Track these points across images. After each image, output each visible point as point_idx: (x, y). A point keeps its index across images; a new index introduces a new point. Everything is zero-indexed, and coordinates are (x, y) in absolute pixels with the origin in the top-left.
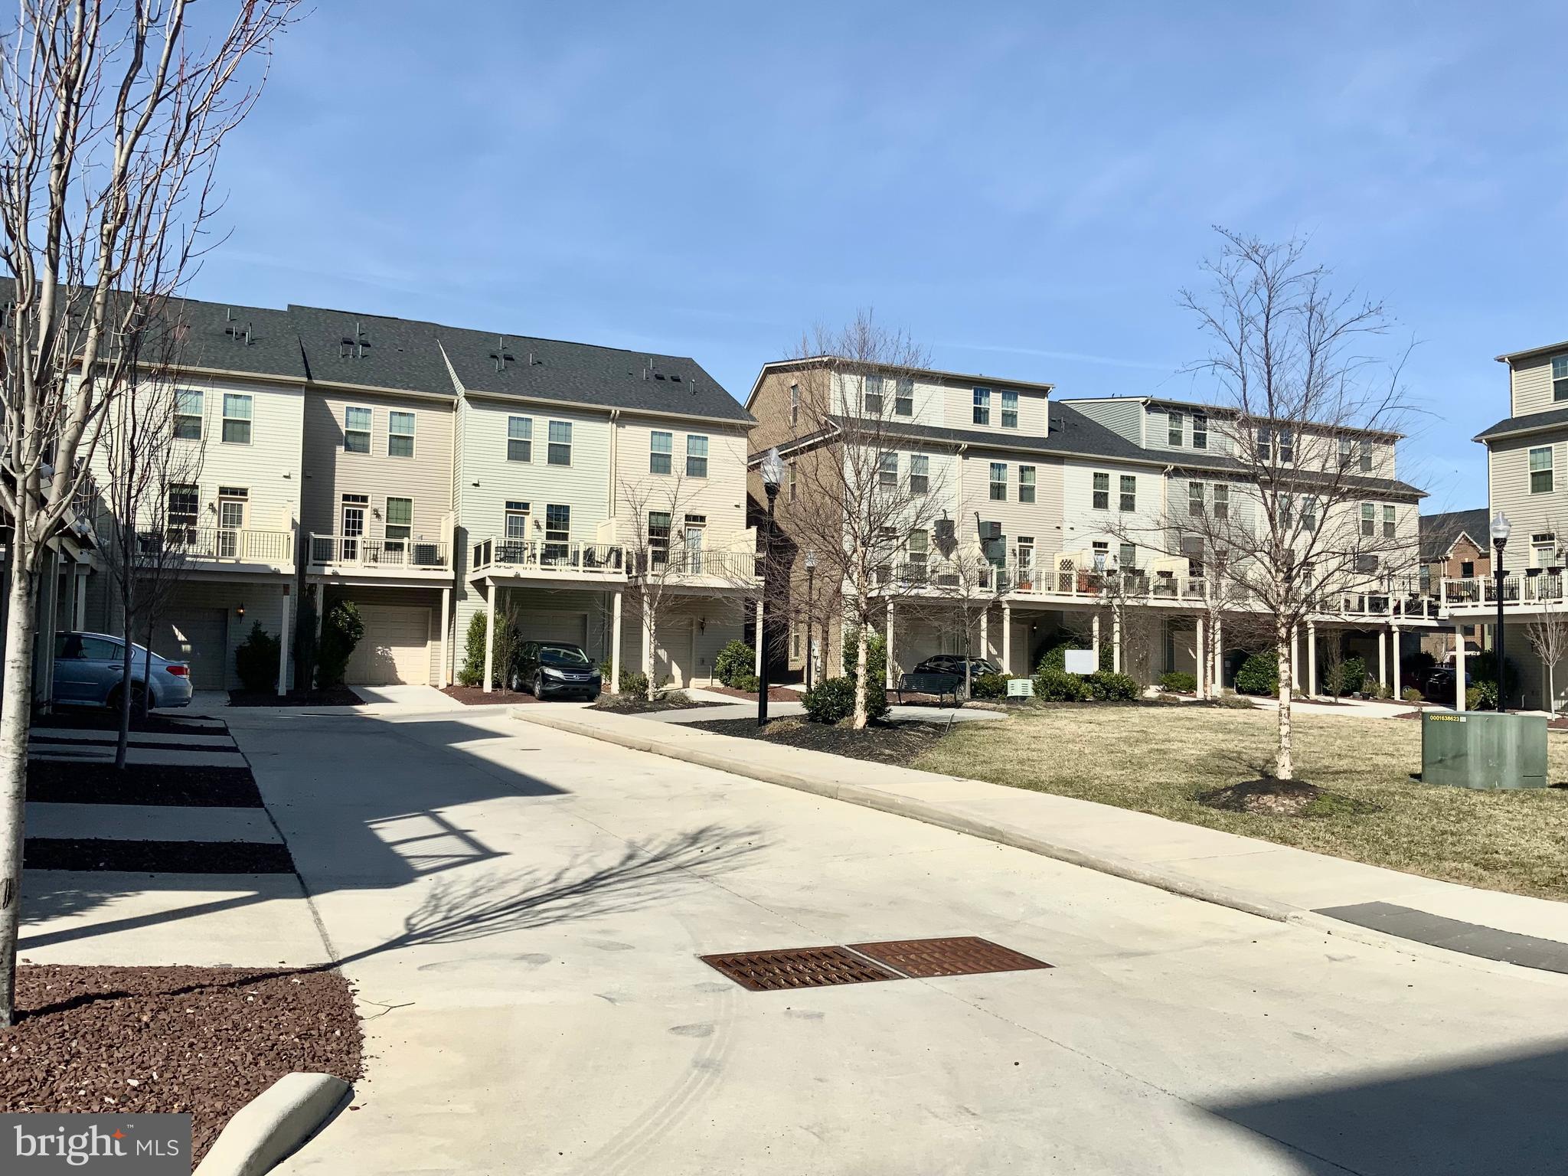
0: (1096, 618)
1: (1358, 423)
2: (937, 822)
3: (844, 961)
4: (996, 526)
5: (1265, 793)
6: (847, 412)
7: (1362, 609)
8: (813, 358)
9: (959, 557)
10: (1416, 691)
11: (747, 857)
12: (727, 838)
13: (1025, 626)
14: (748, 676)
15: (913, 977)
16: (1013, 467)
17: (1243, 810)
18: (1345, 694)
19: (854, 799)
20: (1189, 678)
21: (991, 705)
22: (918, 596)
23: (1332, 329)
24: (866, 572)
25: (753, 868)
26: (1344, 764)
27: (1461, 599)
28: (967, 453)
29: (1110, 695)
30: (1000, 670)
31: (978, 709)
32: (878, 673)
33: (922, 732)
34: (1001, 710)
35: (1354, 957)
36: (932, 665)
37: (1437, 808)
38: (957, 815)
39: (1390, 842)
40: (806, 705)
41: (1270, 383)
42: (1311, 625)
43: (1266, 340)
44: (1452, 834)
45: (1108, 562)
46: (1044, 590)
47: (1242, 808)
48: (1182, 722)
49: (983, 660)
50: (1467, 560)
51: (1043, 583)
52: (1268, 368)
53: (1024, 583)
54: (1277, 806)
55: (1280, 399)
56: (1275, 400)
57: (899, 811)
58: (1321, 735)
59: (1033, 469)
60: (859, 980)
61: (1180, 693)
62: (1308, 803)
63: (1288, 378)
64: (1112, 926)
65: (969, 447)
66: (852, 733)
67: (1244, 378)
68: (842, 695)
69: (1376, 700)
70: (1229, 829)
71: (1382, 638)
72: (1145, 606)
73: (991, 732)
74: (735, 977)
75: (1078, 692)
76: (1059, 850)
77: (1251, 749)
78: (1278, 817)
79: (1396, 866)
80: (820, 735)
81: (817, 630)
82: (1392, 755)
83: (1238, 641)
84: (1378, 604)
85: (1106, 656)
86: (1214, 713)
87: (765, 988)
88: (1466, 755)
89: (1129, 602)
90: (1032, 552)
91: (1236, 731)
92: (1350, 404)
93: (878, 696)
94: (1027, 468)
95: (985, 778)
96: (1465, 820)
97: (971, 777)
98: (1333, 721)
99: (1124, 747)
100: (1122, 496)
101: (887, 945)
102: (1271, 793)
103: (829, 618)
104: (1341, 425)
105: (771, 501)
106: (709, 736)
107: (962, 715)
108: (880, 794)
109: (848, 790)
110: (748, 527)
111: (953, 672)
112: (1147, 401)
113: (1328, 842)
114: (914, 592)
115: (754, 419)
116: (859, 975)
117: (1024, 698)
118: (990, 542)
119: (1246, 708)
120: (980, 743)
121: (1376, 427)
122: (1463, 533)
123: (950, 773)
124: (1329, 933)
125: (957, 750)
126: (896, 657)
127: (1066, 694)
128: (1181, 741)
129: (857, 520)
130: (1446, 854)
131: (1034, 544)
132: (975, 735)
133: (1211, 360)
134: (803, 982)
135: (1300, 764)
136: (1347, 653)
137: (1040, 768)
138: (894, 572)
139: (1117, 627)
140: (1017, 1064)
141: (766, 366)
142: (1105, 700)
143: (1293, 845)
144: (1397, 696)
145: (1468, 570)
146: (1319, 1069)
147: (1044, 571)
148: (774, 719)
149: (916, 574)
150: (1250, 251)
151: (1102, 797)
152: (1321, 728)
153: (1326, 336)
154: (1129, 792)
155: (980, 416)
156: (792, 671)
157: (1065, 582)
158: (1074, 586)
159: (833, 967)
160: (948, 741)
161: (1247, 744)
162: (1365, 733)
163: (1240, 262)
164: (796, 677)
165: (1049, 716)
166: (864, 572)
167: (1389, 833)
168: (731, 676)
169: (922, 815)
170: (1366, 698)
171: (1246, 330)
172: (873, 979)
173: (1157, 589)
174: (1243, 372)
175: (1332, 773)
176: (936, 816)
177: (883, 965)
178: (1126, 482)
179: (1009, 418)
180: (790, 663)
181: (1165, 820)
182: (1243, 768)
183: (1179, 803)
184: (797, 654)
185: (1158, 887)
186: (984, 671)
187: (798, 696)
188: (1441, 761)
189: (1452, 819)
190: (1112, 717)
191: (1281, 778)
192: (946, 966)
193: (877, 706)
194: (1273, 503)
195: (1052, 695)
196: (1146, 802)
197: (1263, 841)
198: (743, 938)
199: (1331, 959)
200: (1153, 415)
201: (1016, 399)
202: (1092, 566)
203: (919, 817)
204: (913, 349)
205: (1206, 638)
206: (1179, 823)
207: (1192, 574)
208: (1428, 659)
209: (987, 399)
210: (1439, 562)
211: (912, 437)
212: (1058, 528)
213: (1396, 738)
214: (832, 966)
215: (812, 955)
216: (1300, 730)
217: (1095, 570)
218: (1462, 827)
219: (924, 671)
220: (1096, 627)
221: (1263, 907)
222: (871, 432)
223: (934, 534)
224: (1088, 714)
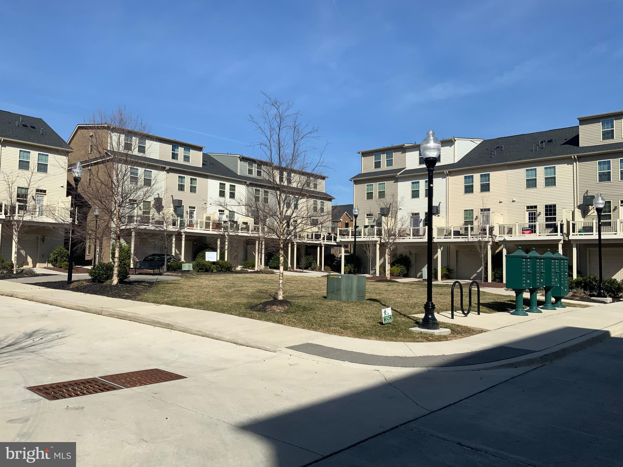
0: (219, 240)
1: (309, 171)
2: (145, 322)
3: (97, 384)
4: (180, 202)
5: (273, 305)
6: (113, 149)
7: (312, 238)
8: (97, 124)
9: (163, 214)
10: (329, 267)
11: (56, 342)
12: (47, 334)
13: (191, 242)
14: (65, 262)
15: (127, 388)
16: (188, 178)
17: (265, 312)
18: (306, 268)
19: (109, 314)
20: (253, 263)
21: (175, 274)
22: (145, 229)
23: (301, 136)
24: (120, 218)
25: (58, 346)
26: (302, 293)
27: (344, 235)
28: (169, 171)
29: (223, 269)
30: (180, 259)
31: (169, 275)
32: (127, 261)
33: (143, 285)
34: (178, 276)
35: (298, 364)
36: (151, 258)
37: (330, 309)
38: (154, 319)
39: (314, 321)
40: (91, 274)
41: (280, 153)
42: (295, 243)
43: (279, 137)
44: (334, 317)
45: (224, 218)
46: (199, 228)
47: (265, 311)
48: (248, 279)
49: (173, 256)
50: (347, 222)
51: (199, 225)
52: (279, 147)
53: (191, 225)
54: (277, 309)
55: (283, 160)
56: (281, 160)
57: (129, 319)
58: (296, 283)
59: (196, 179)
60: (102, 391)
61: (249, 269)
62: (288, 308)
63: (286, 152)
64: (212, 359)
65: (170, 169)
66: (111, 287)
67: (271, 151)
68: (107, 270)
69: (316, 271)
70: (260, 319)
71: (319, 248)
72: (237, 235)
73: (173, 285)
74: (43, 395)
75: (210, 268)
76: (195, 331)
77: (271, 289)
78: (277, 314)
79: (315, 329)
80: (96, 288)
81: (98, 242)
82: (318, 290)
83: (269, 249)
84: (318, 237)
85: (222, 254)
86: (260, 276)
87: (58, 399)
88: (341, 289)
89: (231, 234)
90: (195, 213)
91: (267, 282)
92: (307, 164)
93: (124, 271)
94: (194, 179)
95: (168, 303)
96: (339, 312)
97: (162, 304)
98: (300, 278)
99: (225, 290)
100: (230, 192)
101: (117, 375)
102: (276, 305)
103: (103, 237)
104: (304, 171)
105: (76, 185)
106: (43, 289)
107: (162, 278)
108: (121, 312)
109: (107, 311)
110: (67, 196)
111: (160, 260)
112: (240, 156)
113: (293, 322)
114: (143, 227)
115: (72, 149)
116: (103, 389)
117: (188, 271)
118: (178, 208)
119: (272, 274)
120: (168, 290)
121: (315, 172)
122: (346, 212)
123: (153, 302)
124: (291, 355)
125: (158, 293)
126: (135, 254)
127: (205, 269)
128: (247, 287)
129: (117, 195)
130: (332, 325)
131: (195, 210)
132: (166, 286)
133: (260, 143)
134: (76, 394)
135: (287, 294)
136: (307, 254)
137: (191, 299)
138: (135, 218)
139: (227, 243)
140: (167, 418)
141: (78, 126)
142: (220, 271)
143: (281, 324)
144: (323, 269)
145: (347, 225)
146: (282, 407)
147: (199, 220)
148: (75, 281)
149: (145, 220)
150: (274, 103)
151: (214, 309)
152: (296, 281)
153: (300, 138)
154: (225, 307)
155: (174, 156)
156: (87, 260)
157: (207, 225)
158: (211, 227)
159: (92, 387)
160: (154, 289)
161: (270, 287)
162: (310, 282)
163: (271, 107)
164: (89, 263)
165: (197, 278)
166: (119, 218)
167: (314, 318)
168: (56, 263)
169: (139, 320)
170: (312, 270)
171: (272, 133)
172: (109, 390)
173: (242, 229)
174: (271, 148)
175: (298, 297)
176: (145, 320)
177: (114, 384)
178: (232, 187)
179: (187, 158)
180: (86, 256)
181: (237, 317)
182: (267, 296)
183: (243, 310)
184: (89, 253)
185: (232, 343)
186: (173, 260)
187: (87, 271)
188: (333, 292)
189: (335, 312)
190: (222, 278)
191: (279, 299)
192: (142, 382)
193: (123, 276)
194: (280, 198)
195: (200, 270)
196: (231, 310)
197: (271, 323)
198: (50, 378)
199: (291, 365)
200: (243, 162)
201: (189, 151)
202: (218, 219)
203: (137, 321)
204: (143, 125)
205: (259, 248)
206: (242, 318)
207: (255, 223)
208: (333, 256)
209: (177, 150)
210: (338, 222)
211: (143, 162)
212: (205, 203)
213: (320, 284)
214: (90, 386)
215: (82, 383)
216: (289, 281)
217: (219, 220)
218: (338, 315)
219: (148, 260)
220: (219, 243)
221: (269, 347)
222: (124, 158)
223: (154, 203)
224: (213, 277)
